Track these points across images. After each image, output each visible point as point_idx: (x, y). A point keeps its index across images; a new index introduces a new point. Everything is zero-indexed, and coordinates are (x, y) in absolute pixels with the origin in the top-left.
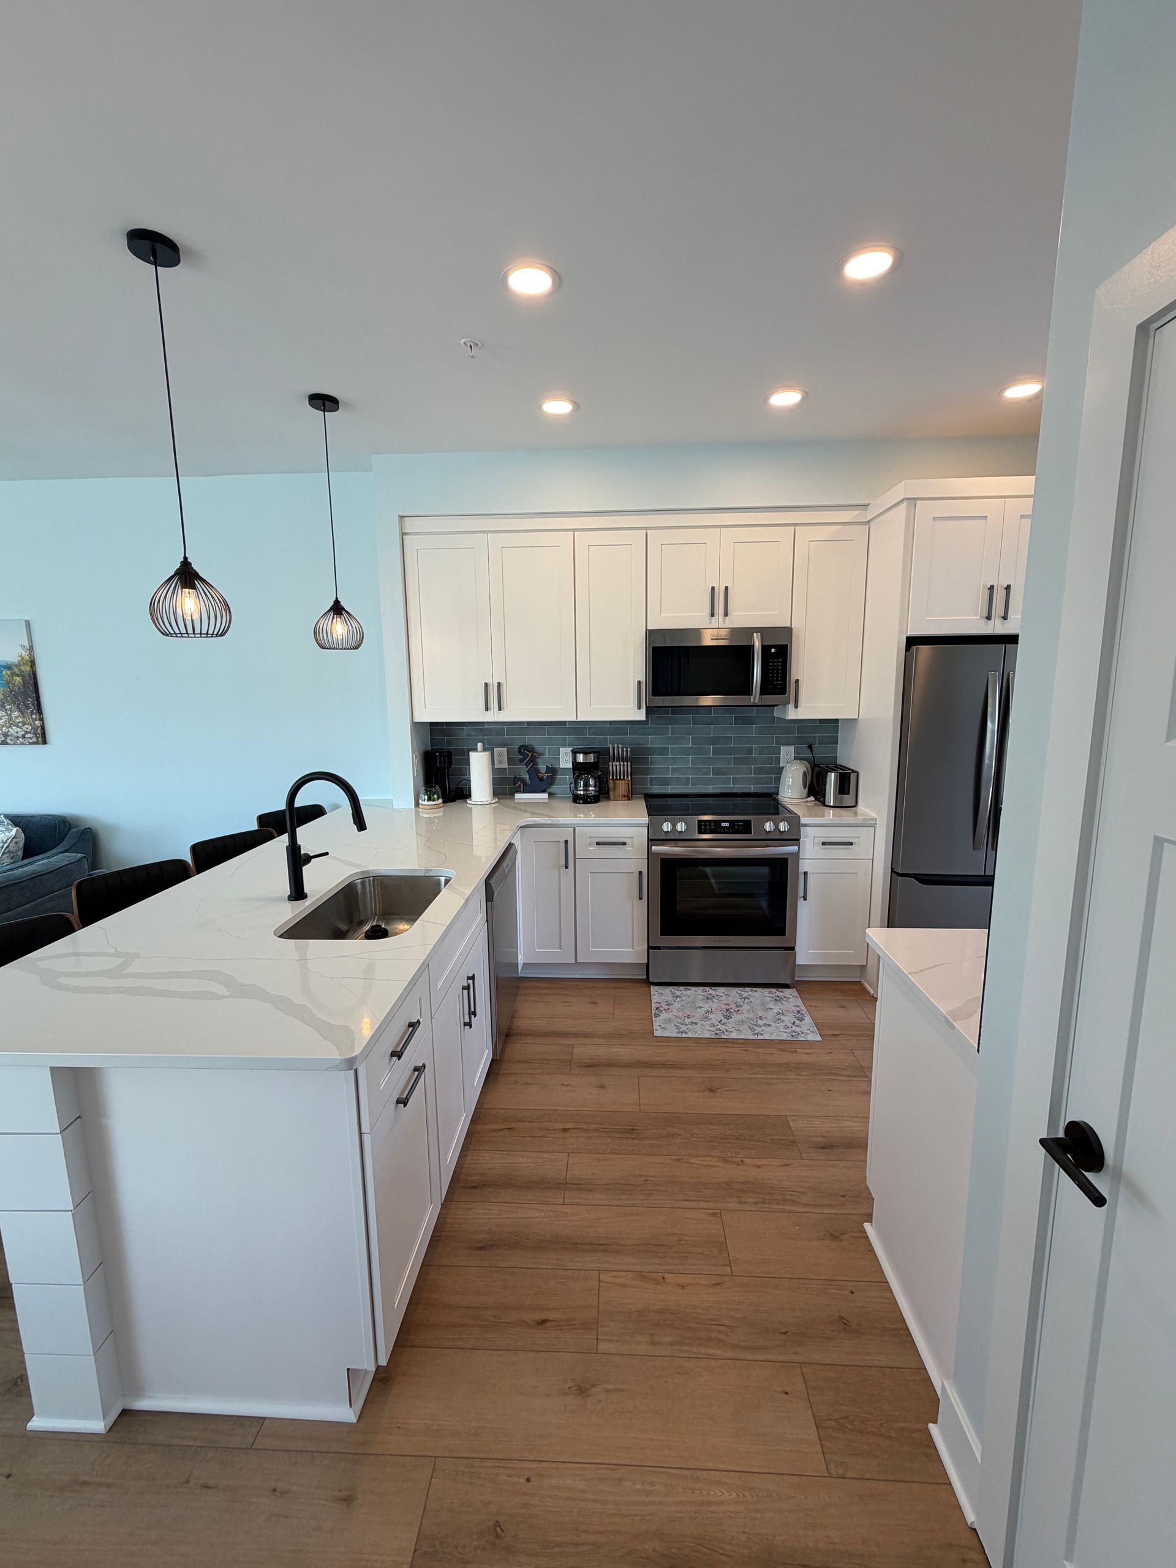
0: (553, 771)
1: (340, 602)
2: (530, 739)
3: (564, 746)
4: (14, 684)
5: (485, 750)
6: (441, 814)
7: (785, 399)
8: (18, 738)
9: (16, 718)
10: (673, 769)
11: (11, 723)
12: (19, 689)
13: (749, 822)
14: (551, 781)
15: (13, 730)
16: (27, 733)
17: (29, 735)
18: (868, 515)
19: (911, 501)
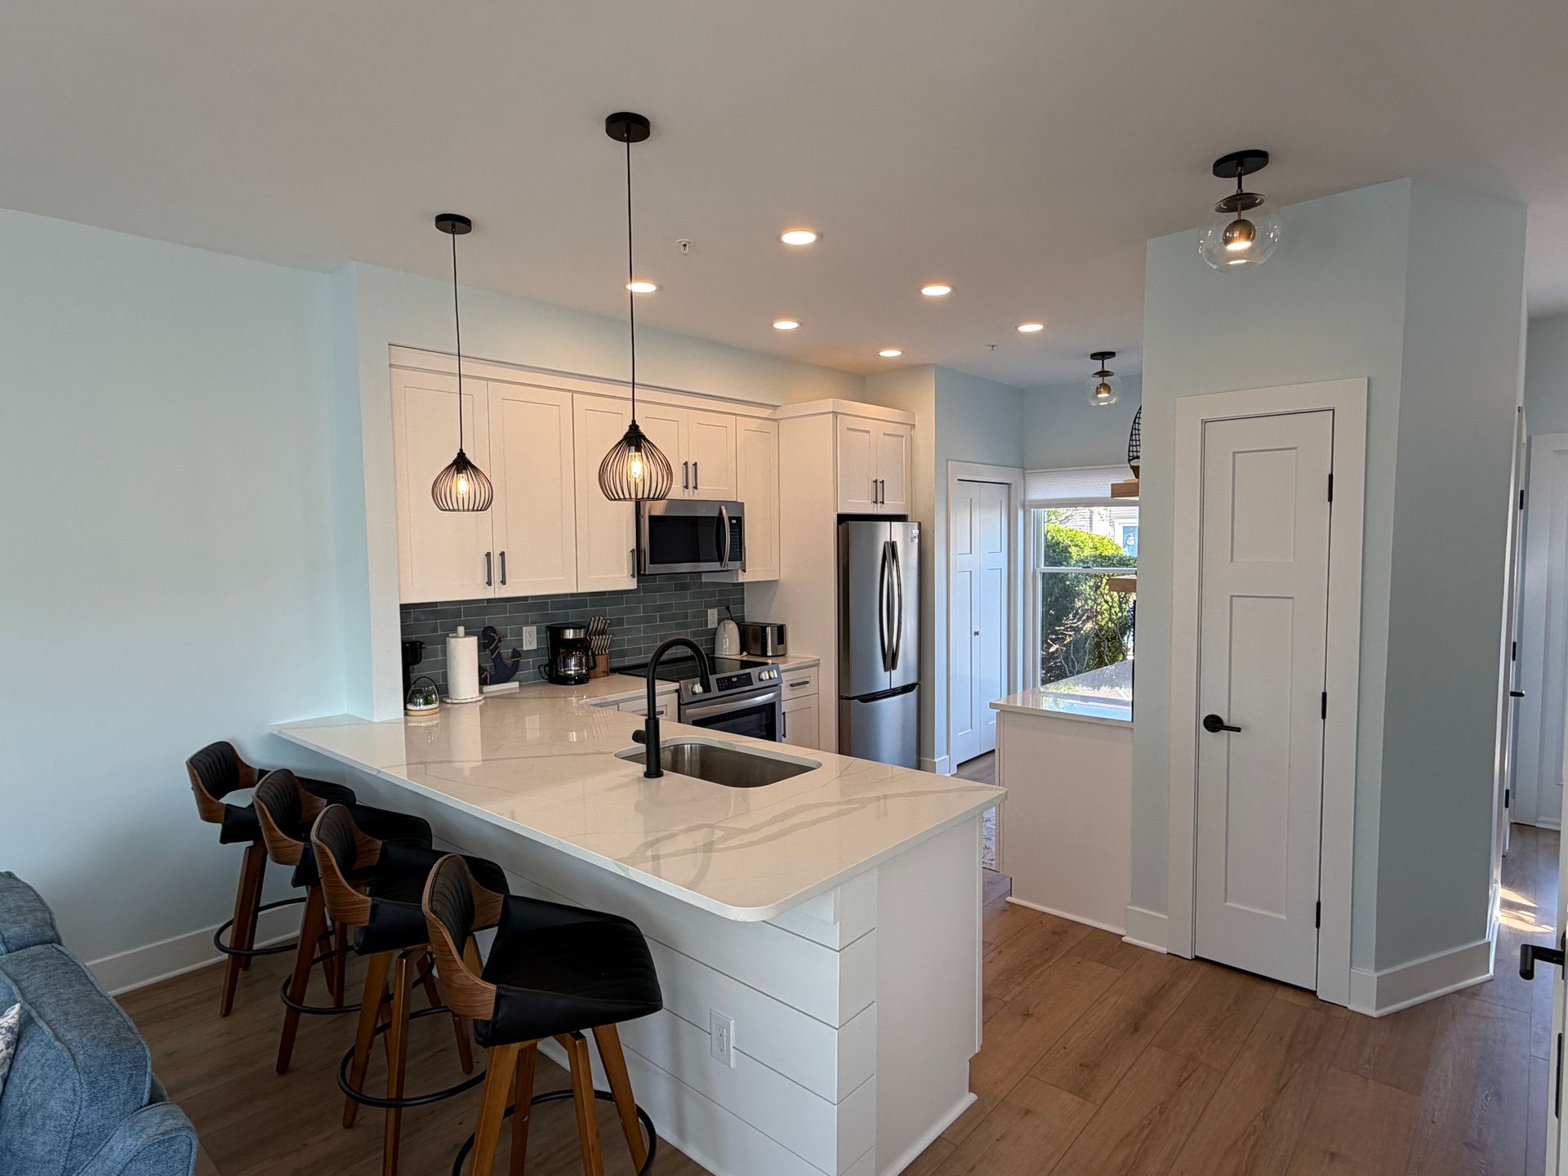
0: (517, 654)
1: (465, 454)
2: (489, 620)
3: (527, 624)
5: (467, 634)
6: (438, 721)
7: (786, 325)
10: (629, 640)
13: (749, 673)
14: (516, 667)
18: (778, 414)
19: (835, 414)
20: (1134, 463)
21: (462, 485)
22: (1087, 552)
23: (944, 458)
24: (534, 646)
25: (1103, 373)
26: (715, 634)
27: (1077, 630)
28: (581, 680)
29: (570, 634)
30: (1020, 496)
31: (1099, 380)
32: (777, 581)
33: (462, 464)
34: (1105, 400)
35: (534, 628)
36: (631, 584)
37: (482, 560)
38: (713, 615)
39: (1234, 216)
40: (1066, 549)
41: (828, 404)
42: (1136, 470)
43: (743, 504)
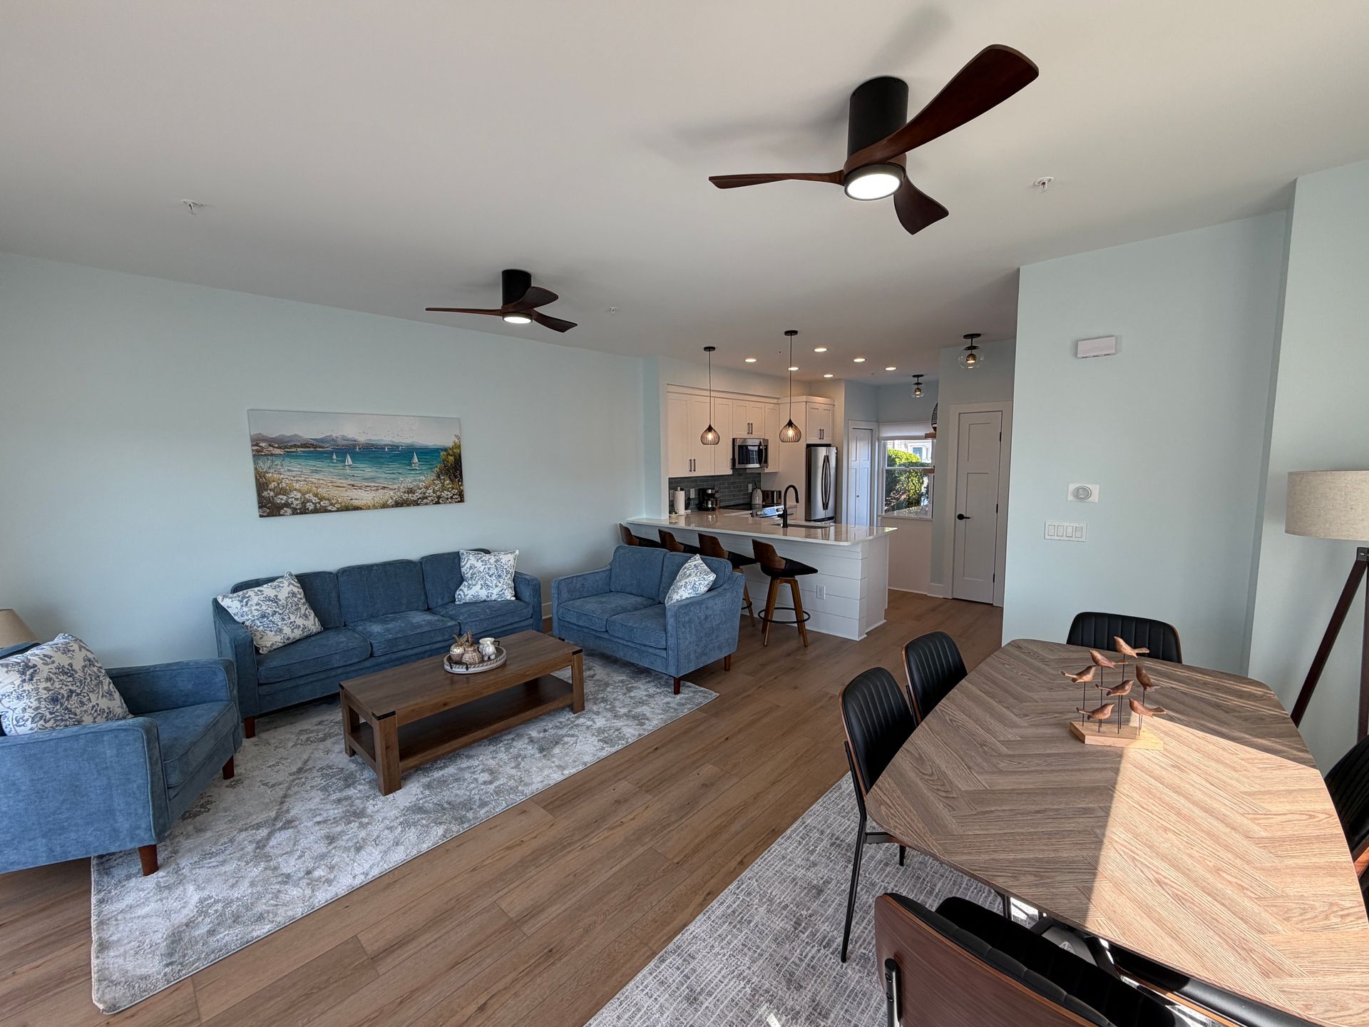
0: (689, 499)
2: (688, 485)
3: (691, 488)
4: (448, 462)
5: (683, 490)
7: (794, 369)
8: (447, 499)
9: (448, 485)
11: (443, 489)
12: (452, 465)
14: (689, 504)
15: (445, 494)
16: (454, 495)
17: (456, 497)
18: (780, 401)
19: (806, 402)
20: (935, 426)
21: (710, 436)
22: (903, 461)
23: (847, 420)
24: (694, 497)
25: (918, 384)
26: (751, 495)
27: (898, 499)
28: (713, 509)
29: (710, 491)
30: (877, 435)
31: (916, 386)
32: (777, 472)
33: (710, 429)
34: (918, 395)
35: (694, 490)
36: (730, 472)
37: (688, 461)
38: (750, 486)
39: (969, 352)
40: (894, 460)
41: (804, 398)
42: (935, 428)
43: (768, 440)
